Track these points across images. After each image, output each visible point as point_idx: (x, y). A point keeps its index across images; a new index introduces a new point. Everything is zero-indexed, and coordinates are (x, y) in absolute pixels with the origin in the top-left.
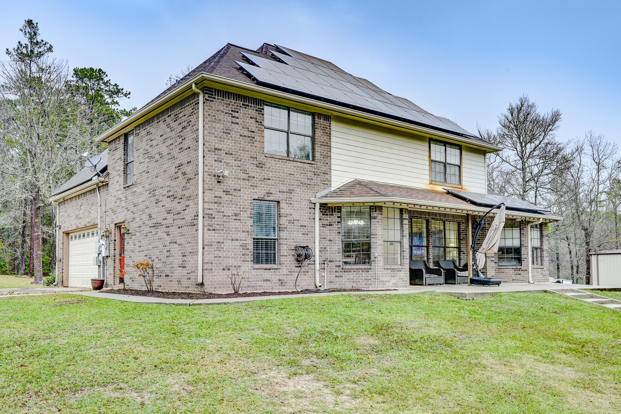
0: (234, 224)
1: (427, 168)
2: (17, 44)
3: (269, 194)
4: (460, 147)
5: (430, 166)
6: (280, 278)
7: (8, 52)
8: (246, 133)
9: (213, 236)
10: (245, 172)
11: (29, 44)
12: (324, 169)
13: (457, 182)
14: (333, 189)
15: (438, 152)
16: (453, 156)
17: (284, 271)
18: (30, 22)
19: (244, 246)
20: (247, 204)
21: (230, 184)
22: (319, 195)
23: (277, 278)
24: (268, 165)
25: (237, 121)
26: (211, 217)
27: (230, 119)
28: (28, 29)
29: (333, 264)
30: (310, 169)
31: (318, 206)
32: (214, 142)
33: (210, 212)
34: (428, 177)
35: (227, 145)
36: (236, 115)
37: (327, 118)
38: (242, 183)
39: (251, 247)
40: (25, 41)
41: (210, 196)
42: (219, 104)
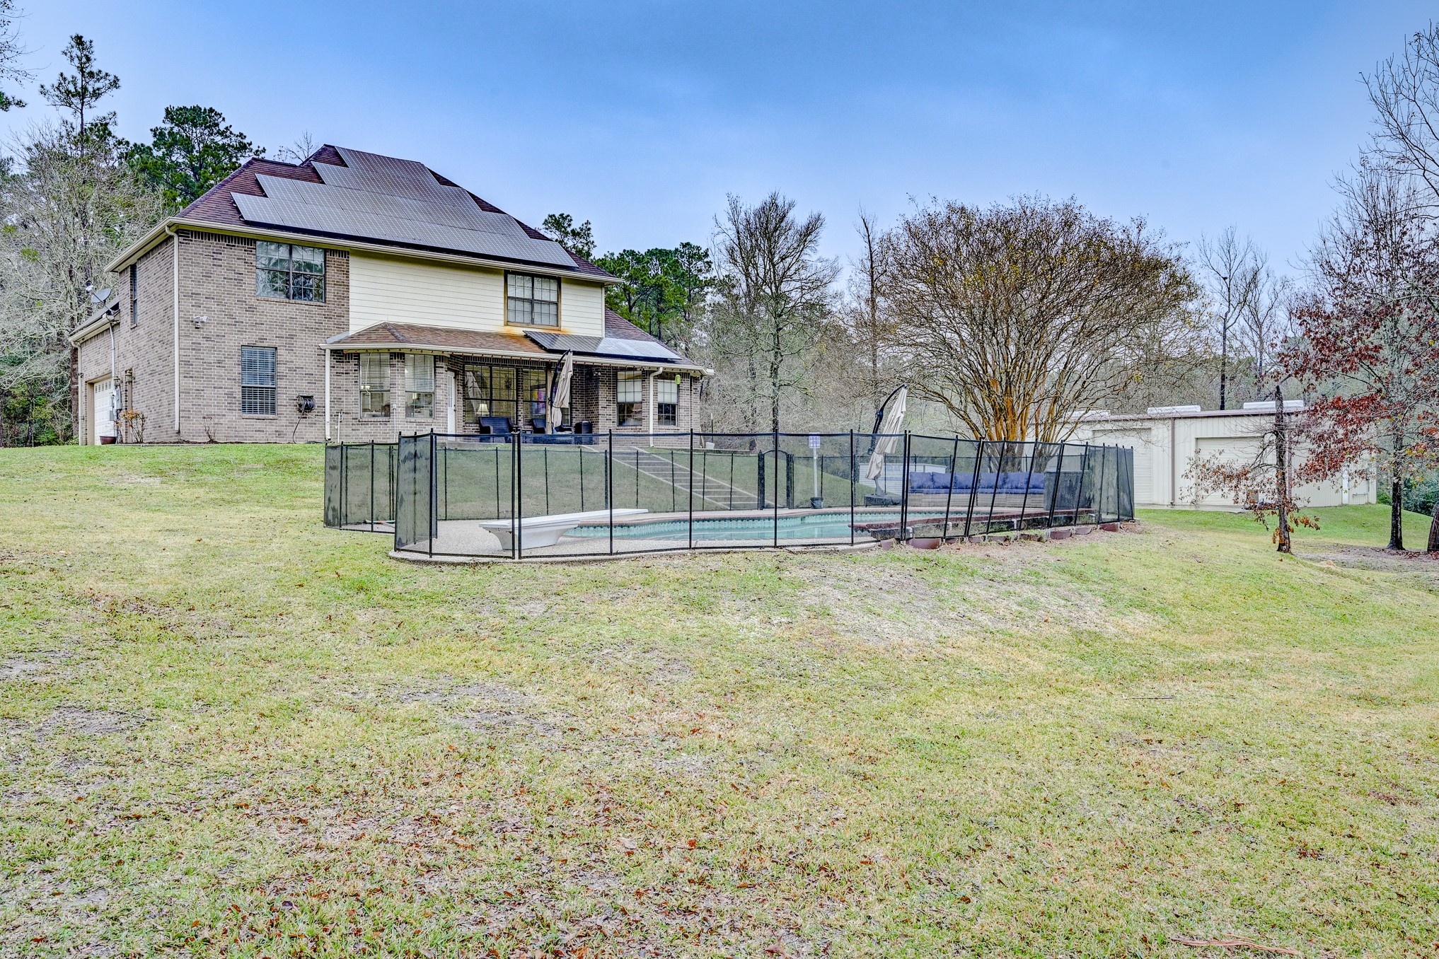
0: (216, 371)
1: (502, 306)
2: (57, 76)
3: (262, 339)
4: (558, 280)
5: (506, 305)
6: (278, 429)
7: (43, 92)
8: (232, 275)
9: (192, 384)
10: (231, 316)
12: (338, 311)
13: (553, 322)
14: (351, 333)
15: (520, 288)
16: (545, 292)
17: (283, 421)
18: (79, 40)
19: (230, 395)
20: (235, 351)
21: (212, 330)
22: (331, 340)
23: (273, 429)
24: (260, 309)
25: (220, 263)
26: (187, 363)
27: (210, 261)
28: (76, 52)
29: (349, 416)
30: (320, 311)
31: (328, 352)
32: (191, 287)
33: (187, 359)
34: (502, 318)
35: (204, 290)
36: (219, 256)
37: (344, 253)
38: (227, 329)
39: (239, 395)
40: (72, 71)
41: (187, 343)
42: (196, 246)
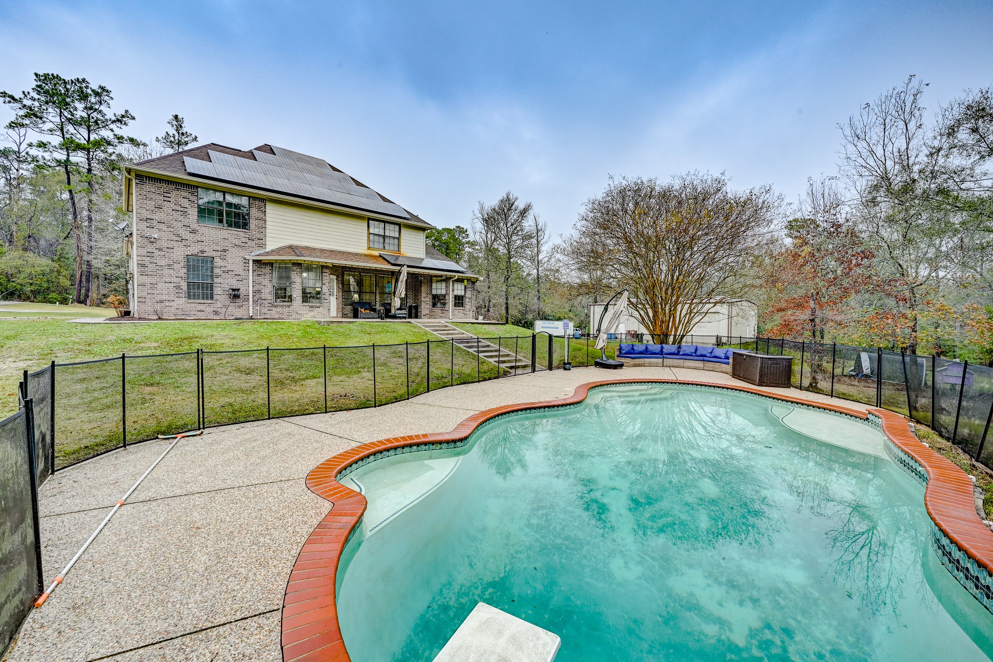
0: (166, 271)
1: (366, 238)
2: (165, 134)
3: (202, 252)
4: (399, 225)
5: (369, 238)
6: (215, 309)
7: (158, 140)
8: (179, 208)
9: (146, 280)
10: (178, 236)
11: (176, 134)
12: (258, 236)
13: (396, 249)
14: (267, 250)
15: (377, 229)
16: (392, 231)
17: (219, 304)
18: (176, 117)
19: (178, 287)
20: (181, 258)
21: (164, 244)
22: (253, 254)
23: (212, 309)
24: (201, 232)
25: (169, 199)
26: (143, 266)
27: (162, 198)
28: (175, 123)
29: (266, 302)
30: (245, 236)
31: (251, 262)
32: (146, 214)
33: (143, 263)
34: (366, 245)
35: (158, 216)
36: (168, 195)
37: (263, 200)
38: (175, 244)
39: (184, 286)
40: (172, 131)
41: (143, 252)
42: (148, 187)
